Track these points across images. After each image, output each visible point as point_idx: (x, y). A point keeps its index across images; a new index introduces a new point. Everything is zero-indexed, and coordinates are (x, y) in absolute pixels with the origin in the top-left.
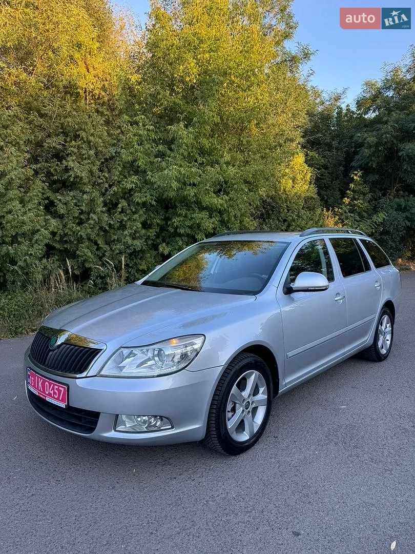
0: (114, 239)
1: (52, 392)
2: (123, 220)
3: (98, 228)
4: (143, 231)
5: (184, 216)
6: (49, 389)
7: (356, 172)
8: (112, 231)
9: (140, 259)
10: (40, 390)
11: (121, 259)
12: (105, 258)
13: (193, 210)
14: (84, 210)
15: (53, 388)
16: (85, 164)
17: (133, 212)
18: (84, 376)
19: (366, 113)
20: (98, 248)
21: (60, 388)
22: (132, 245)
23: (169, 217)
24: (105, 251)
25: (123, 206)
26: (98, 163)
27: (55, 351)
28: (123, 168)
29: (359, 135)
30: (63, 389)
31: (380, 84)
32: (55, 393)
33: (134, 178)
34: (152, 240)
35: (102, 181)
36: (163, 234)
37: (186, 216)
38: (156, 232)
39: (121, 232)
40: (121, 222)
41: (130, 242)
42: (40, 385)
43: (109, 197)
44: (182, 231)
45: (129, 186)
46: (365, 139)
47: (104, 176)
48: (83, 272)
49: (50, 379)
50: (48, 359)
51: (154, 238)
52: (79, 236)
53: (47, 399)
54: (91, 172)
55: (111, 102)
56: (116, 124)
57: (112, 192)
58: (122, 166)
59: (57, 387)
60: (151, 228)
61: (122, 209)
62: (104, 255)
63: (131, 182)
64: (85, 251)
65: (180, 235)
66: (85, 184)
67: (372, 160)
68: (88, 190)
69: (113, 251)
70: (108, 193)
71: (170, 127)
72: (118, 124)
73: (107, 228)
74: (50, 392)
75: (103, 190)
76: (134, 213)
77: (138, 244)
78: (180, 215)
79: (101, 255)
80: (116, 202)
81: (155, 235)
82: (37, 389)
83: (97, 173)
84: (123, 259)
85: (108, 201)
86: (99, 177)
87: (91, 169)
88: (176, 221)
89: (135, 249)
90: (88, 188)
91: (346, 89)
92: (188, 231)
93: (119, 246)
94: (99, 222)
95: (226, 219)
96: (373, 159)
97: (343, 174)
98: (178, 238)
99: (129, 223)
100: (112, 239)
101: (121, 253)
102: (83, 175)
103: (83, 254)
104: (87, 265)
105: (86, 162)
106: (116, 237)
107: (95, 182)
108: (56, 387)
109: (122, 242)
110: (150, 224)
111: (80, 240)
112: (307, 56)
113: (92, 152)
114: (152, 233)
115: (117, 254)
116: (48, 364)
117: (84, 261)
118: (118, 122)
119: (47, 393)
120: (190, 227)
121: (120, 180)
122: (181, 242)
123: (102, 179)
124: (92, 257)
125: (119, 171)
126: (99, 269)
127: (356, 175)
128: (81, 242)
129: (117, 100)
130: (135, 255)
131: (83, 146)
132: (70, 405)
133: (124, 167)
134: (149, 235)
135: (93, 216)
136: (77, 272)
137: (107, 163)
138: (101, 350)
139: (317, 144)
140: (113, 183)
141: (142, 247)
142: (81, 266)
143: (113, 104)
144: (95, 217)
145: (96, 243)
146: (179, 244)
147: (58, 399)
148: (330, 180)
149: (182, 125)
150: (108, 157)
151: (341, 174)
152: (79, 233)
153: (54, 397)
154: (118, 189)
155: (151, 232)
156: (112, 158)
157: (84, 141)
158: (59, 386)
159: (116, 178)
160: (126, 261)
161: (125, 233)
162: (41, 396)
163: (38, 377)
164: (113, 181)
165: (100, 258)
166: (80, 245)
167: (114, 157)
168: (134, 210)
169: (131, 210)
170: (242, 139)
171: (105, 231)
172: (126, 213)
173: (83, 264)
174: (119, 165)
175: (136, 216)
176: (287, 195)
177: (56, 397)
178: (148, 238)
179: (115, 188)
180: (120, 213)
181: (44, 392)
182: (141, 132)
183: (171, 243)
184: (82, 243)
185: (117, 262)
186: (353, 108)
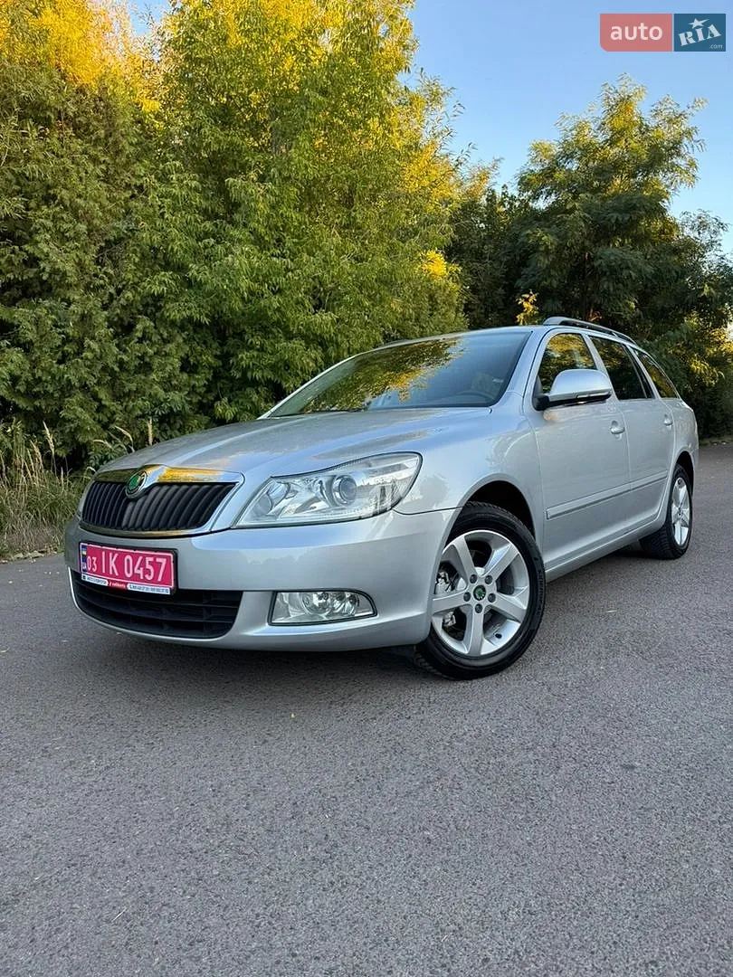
0: (130, 391)
1: (141, 572)
2: (145, 353)
3: (100, 367)
4: (185, 376)
5: (258, 350)
6: (133, 568)
7: (527, 296)
8: (124, 376)
9: (179, 430)
10: (113, 576)
11: (147, 428)
12: (113, 426)
13: (275, 337)
14: (71, 334)
15: (143, 562)
16: (68, 250)
17: (163, 339)
18: (207, 530)
19: (535, 197)
20: (101, 408)
21: (158, 560)
22: (165, 400)
23: (228, 353)
24: (114, 413)
25: (145, 328)
26: (94, 249)
27: (140, 501)
28: (141, 259)
29: (529, 232)
30: (164, 561)
31: (556, 150)
32: (147, 572)
33: (166, 276)
34: (199, 394)
35: (102, 282)
36: (219, 385)
37: (262, 349)
38: (208, 380)
39: (143, 377)
40: (141, 358)
41: (161, 394)
42: (112, 564)
43: (119, 311)
44: (258, 375)
45: (156, 289)
46: (540, 238)
47: (105, 273)
48: (74, 452)
49: (135, 548)
50: (126, 516)
51: (202, 390)
52: (64, 382)
53: (131, 587)
54: (80, 265)
55: (111, 140)
56: (122, 180)
57: (123, 301)
58: (139, 255)
59: (151, 559)
60: (197, 373)
61: (144, 332)
62: (112, 421)
63: (160, 283)
64: (77, 410)
65: (254, 383)
66: (69, 286)
67: (550, 276)
68: (77, 297)
69: (130, 412)
70: (115, 302)
71: (231, 180)
72: (127, 180)
73: (117, 369)
74: (136, 571)
75: (106, 298)
76: (166, 341)
77: (177, 399)
78: (251, 347)
79: (106, 420)
80: (129, 322)
81: (205, 385)
82: (107, 574)
83: (93, 268)
84: (150, 426)
85: (116, 319)
86: (96, 275)
87: (80, 260)
88: (245, 357)
89: (171, 408)
90: (75, 295)
91: (498, 160)
92: (269, 375)
93: (141, 404)
94: (101, 356)
95: (333, 355)
96: (553, 273)
97: (503, 300)
98: (248, 390)
99: (157, 361)
100: (126, 390)
101: (143, 416)
102: (68, 268)
103: (73, 416)
104: (81, 438)
105: (71, 244)
106: (133, 387)
107: (90, 283)
108: (149, 559)
109: (147, 394)
110: (194, 364)
111: (67, 389)
112: (435, 97)
113: (83, 227)
114: (200, 380)
115: (137, 417)
116: (126, 526)
117: (76, 429)
118: (126, 177)
119: (129, 576)
120: (273, 368)
121: (136, 280)
122: (256, 396)
123: (102, 278)
124: (91, 421)
125: (135, 264)
126: (103, 446)
127: (527, 300)
128: (67, 395)
129: (123, 136)
130: (169, 423)
131: (65, 216)
132: (180, 587)
133: (143, 257)
134: (194, 386)
135: (91, 343)
136: (62, 454)
137: (110, 249)
138: (234, 484)
139: (457, 252)
140: (124, 286)
141: (183, 407)
142: (69, 441)
143: (115, 143)
144: (94, 345)
145: (96, 398)
146: (253, 399)
147: (154, 581)
148: (483, 311)
149: (253, 175)
150: (112, 238)
151: (500, 301)
152: (66, 376)
153: (145, 580)
154: (134, 297)
155: (198, 380)
156: (118, 241)
157: (66, 207)
158: (155, 557)
159: (130, 276)
160: (154, 432)
161: (152, 377)
162: (115, 585)
163: (107, 553)
164: (124, 283)
165: (105, 427)
166: (66, 399)
167: (123, 238)
168: (165, 335)
169: (161, 335)
170: (353, 214)
171: (112, 373)
172: (150, 340)
173: (73, 438)
174: (134, 252)
175: (170, 347)
176: (423, 328)
177: (149, 578)
178: (193, 390)
179: (129, 294)
180: (140, 340)
181: (122, 575)
182: (176, 191)
183: (236, 400)
184: (69, 396)
185: (137, 433)
186: (513, 191)
